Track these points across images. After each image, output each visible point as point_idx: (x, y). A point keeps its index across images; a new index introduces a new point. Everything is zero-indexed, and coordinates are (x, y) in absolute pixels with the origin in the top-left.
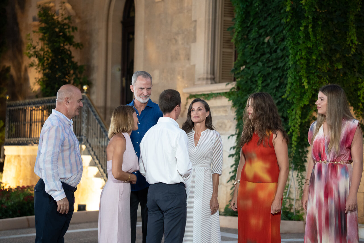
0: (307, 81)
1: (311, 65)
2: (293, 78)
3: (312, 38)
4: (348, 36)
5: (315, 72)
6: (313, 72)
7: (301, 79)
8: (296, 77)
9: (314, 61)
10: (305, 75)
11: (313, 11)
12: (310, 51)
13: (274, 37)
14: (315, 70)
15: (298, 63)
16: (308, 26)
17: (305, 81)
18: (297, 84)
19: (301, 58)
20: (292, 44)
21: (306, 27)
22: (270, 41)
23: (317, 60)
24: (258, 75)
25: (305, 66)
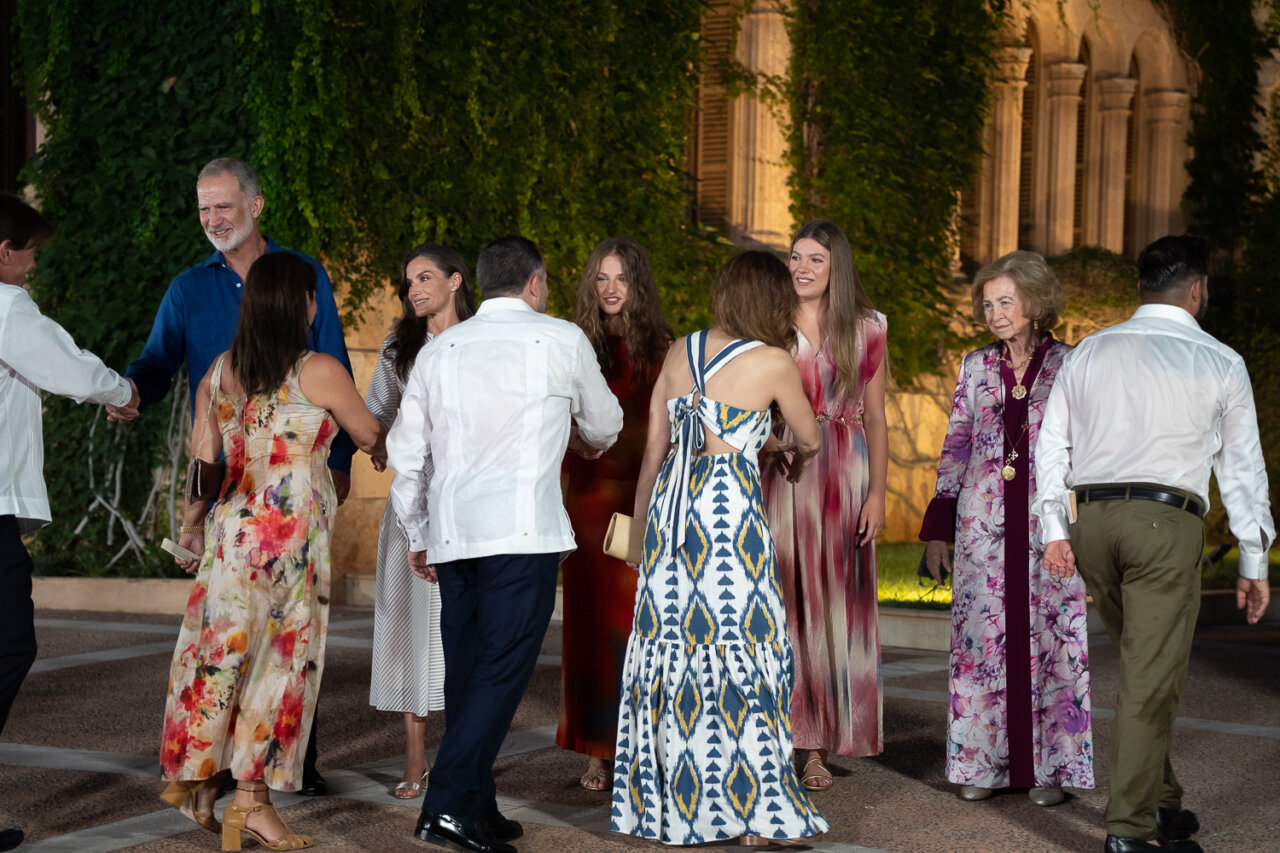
0: (311, 207)
1: (318, 163)
2: (274, 196)
3: (321, 94)
4: (395, 97)
5: (330, 185)
6: (326, 184)
7: (294, 201)
8: (282, 195)
9: (326, 155)
10: (308, 191)
11: (323, 22)
12: (316, 128)
13: (191, 80)
14: (329, 180)
15: (288, 157)
16: (311, 61)
17: (306, 206)
18: (284, 214)
19: (298, 143)
20: (267, 104)
21: (307, 61)
22: (177, 90)
23: (333, 154)
24: (148, 183)
25: (305, 168)
